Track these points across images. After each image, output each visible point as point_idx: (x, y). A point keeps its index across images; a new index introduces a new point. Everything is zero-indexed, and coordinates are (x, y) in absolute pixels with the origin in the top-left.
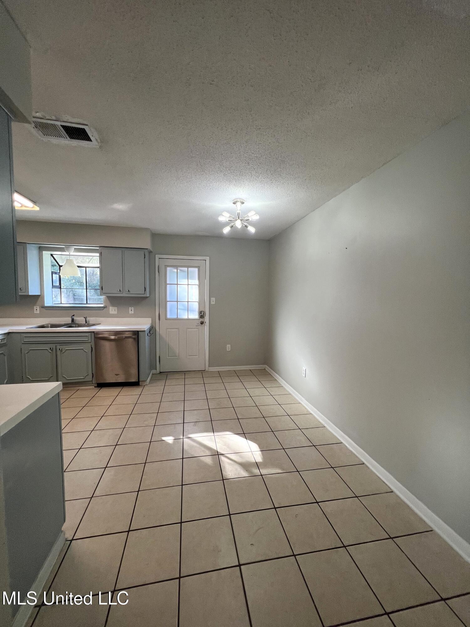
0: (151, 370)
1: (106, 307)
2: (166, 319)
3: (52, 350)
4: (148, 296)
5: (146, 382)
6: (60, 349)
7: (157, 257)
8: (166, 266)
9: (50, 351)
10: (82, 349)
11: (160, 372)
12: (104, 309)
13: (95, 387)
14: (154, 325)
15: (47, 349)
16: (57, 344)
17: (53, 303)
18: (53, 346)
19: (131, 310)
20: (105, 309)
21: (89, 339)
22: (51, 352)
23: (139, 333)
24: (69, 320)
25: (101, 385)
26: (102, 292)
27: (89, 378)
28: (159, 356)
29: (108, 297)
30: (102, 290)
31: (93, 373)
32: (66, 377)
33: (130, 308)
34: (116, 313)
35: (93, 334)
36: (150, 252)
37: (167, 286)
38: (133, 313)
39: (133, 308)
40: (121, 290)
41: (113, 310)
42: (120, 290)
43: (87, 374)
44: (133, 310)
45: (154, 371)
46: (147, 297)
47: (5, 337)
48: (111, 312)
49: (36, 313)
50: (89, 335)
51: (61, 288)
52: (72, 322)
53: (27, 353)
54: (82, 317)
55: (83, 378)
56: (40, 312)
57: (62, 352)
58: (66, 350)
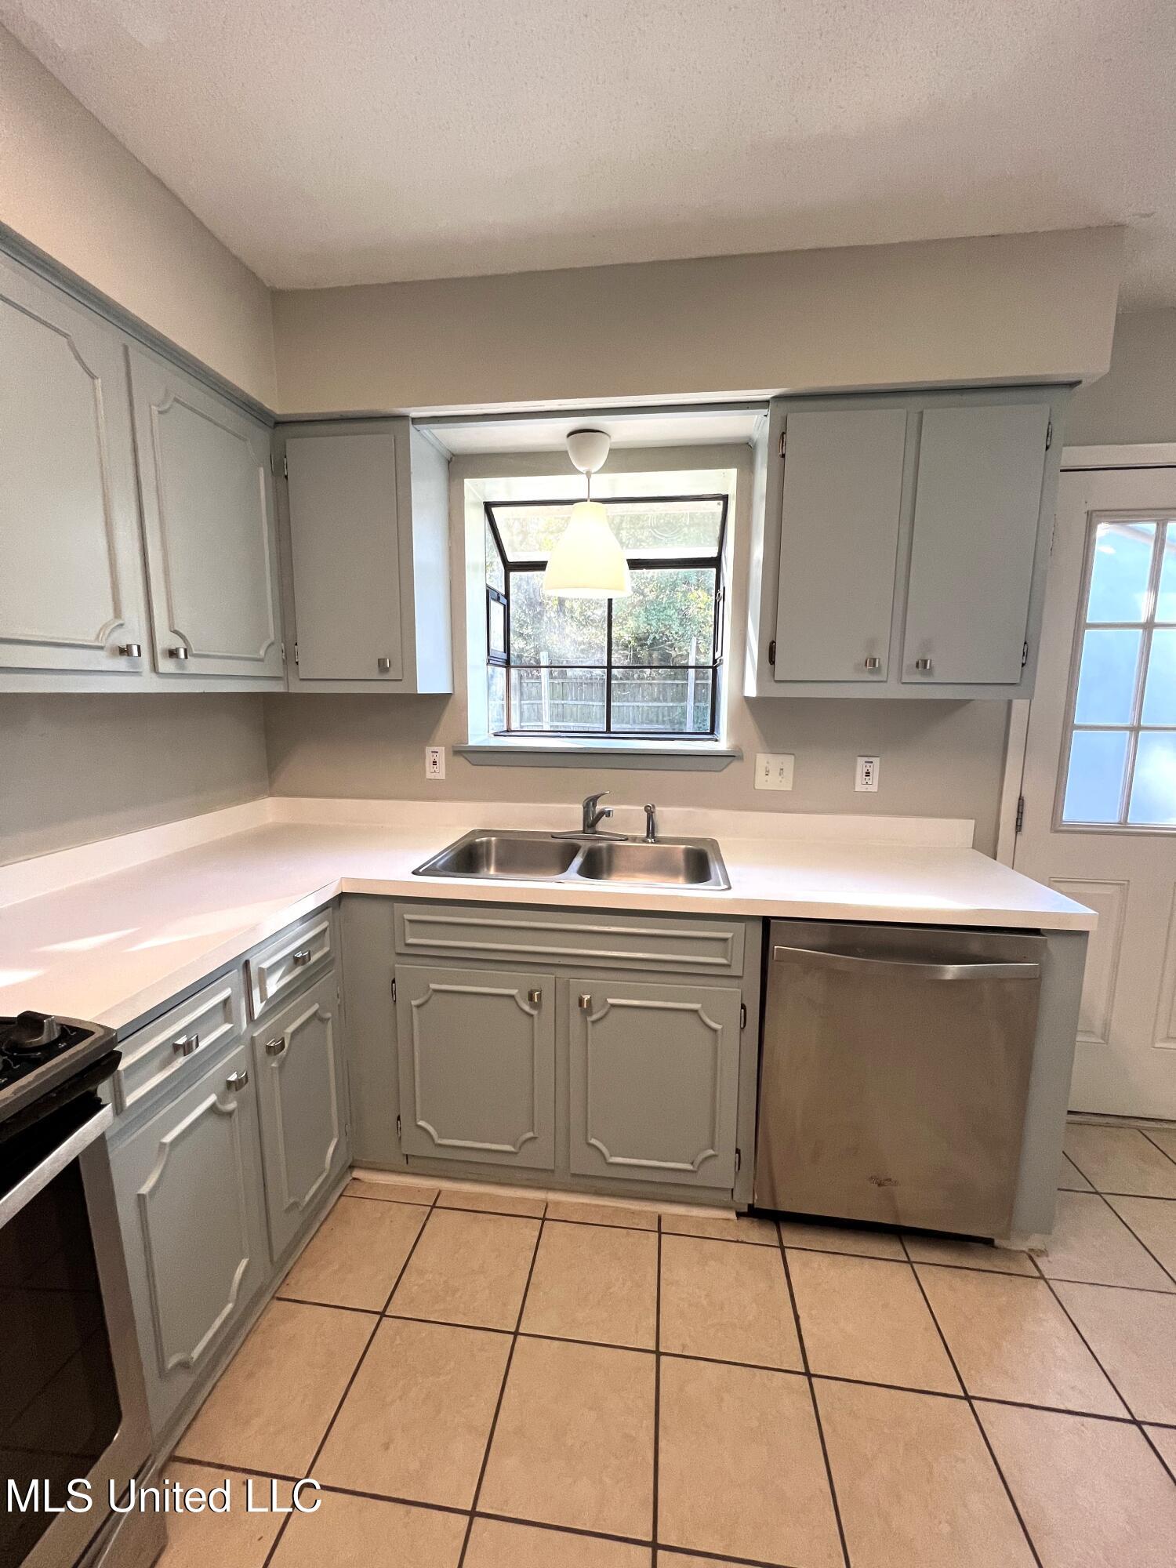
1: (740, 753)
3: (538, 1004)
8: (1095, 518)
9: (527, 1008)
10: (694, 1011)
12: (731, 762)
13: (739, 1215)
15: (512, 997)
18: (544, 980)
19: (868, 774)
20: (735, 765)
21: (731, 958)
22: (534, 1012)
24: (565, 818)
25: (777, 1218)
27: (722, 1171)
30: (772, 663)
31: (739, 1147)
32: (604, 1149)
33: (861, 761)
34: (786, 784)
35: (755, 933)
37: (1083, 638)
38: (874, 788)
39: (876, 761)
40: (880, 660)
41: (771, 772)
44: (875, 775)
47: (325, 930)
48: (762, 782)
49: (429, 776)
50: (733, 937)
51: (512, 664)
52: (584, 832)
53: (418, 1006)
54: (641, 805)
55: (689, 1167)
56: (447, 775)
57: (591, 1014)
58: (613, 1006)
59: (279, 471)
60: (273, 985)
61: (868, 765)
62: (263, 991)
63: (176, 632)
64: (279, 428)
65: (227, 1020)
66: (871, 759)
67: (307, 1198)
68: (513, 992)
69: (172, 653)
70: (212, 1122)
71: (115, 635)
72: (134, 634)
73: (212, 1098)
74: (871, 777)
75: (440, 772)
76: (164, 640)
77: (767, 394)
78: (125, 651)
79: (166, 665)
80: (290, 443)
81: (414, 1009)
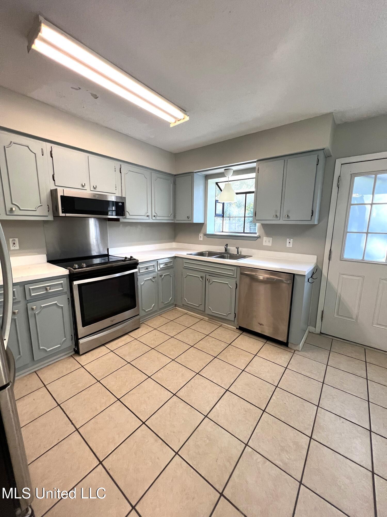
0: (308, 326)
1: (260, 236)
2: (342, 259)
3: (202, 279)
4: (316, 223)
5: (298, 346)
6: (208, 280)
7: (339, 162)
8: (353, 176)
10: (227, 284)
11: (321, 333)
13: (237, 328)
14: (320, 267)
16: (207, 274)
17: (215, 231)
18: (203, 275)
19: (289, 243)
20: (259, 239)
21: (234, 274)
22: (202, 280)
23: (296, 276)
24: (221, 249)
25: (243, 330)
26: (255, 218)
27: (232, 317)
28: (323, 311)
29: (262, 225)
30: (255, 216)
31: (235, 313)
32: (211, 309)
33: (288, 239)
34: (270, 244)
35: (239, 269)
36: (328, 156)
37: (350, 208)
38: (291, 246)
39: (292, 239)
40: (278, 215)
41: (267, 241)
42: (276, 216)
43: (230, 312)
44: (291, 243)
45: (311, 329)
46: (314, 226)
47: (172, 261)
48: (264, 244)
49: (200, 239)
50: (234, 270)
51: (224, 216)
52: (225, 252)
53: (185, 277)
54: (235, 247)
55: (226, 315)
56: (203, 239)
57: (210, 282)
58: (213, 281)
59: (175, 183)
60: (162, 266)
61: (290, 240)
62: (160, 267)
63: (155, 213)
64: (176, 176)
65: (154, 268)
66: (290, 239)
67: (165, 303)
68: (199, 276)
69: (155, 216)
70: (150, 281)
71: (147, 214)
72: (149, 214)
73: (151, 278)
74: (290, 243)
75: (201, 239)
76: (154, 214)
77: (256, 160)
78: (148, 216)
79: (154, 218)
80: (177, 179)
81: (185, 278)
